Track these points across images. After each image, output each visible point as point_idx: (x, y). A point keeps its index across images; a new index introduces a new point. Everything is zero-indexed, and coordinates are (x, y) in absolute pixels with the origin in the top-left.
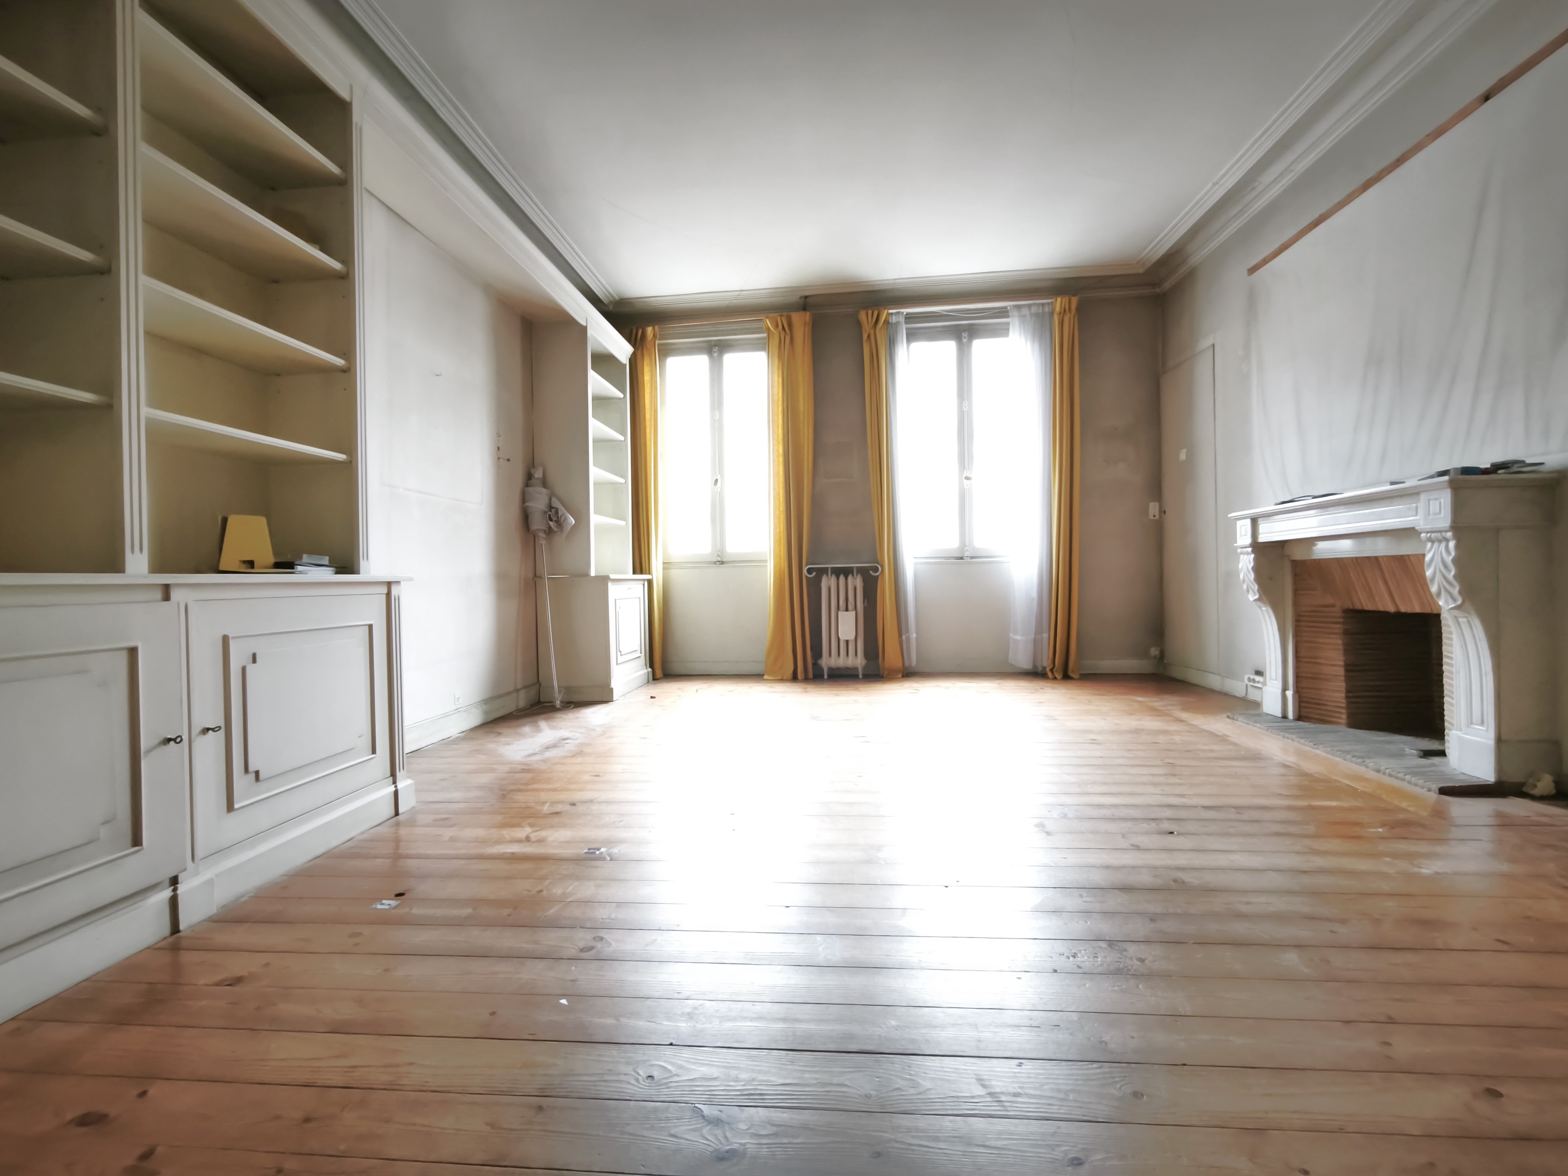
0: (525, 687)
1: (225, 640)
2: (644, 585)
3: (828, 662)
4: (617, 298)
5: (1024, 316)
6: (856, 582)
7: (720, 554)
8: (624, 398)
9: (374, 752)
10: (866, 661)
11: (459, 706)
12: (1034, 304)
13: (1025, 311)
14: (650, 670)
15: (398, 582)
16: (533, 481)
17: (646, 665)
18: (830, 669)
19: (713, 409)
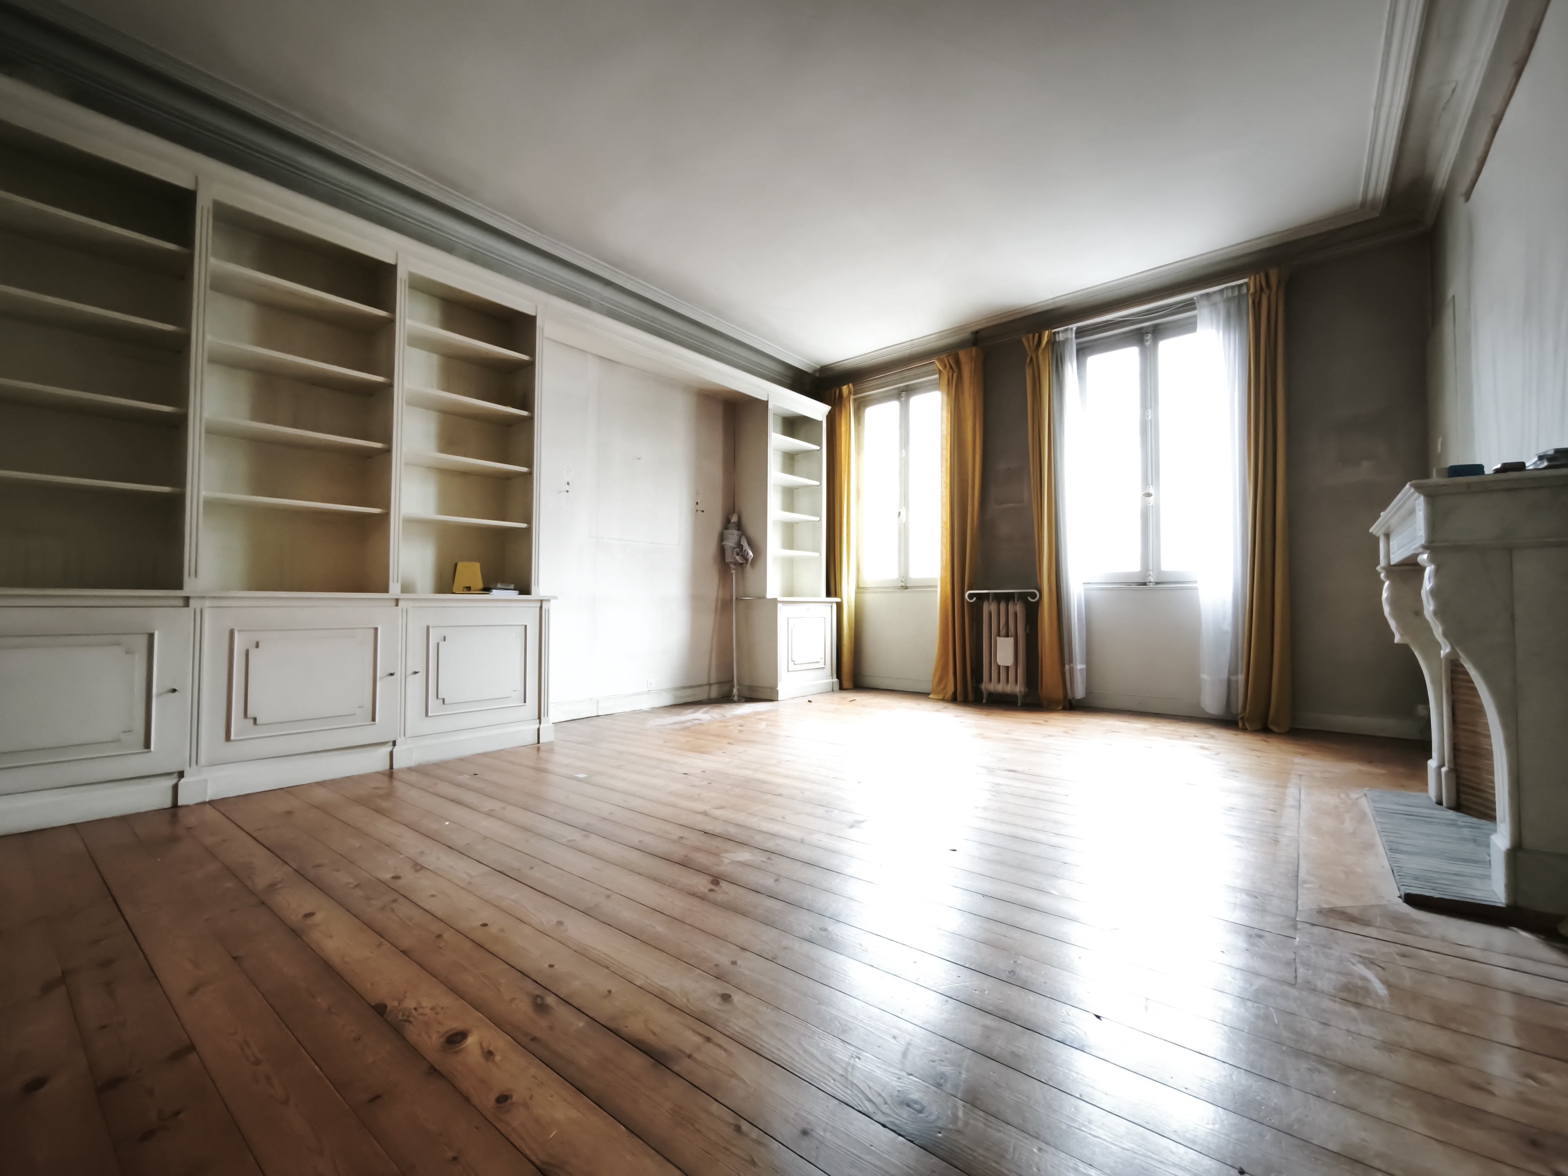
0: (719, 683)
1: (428, 628)
2: (832, 606)
3: (990, 686)
4: (819, 367)
5: (1215, 304)
6: (1017, 608)
7: (903, 580)
8: (820, 449)
9: (525, 702)
10: (1027, 690)
11: (652, 689)
12: (1227, 288)
13: (1217, 298)
14: (836, 680)
15: (548, 600)
16: (730, 525)
17: (832, 675)
18: (990, 694)
19: (901, 448)
